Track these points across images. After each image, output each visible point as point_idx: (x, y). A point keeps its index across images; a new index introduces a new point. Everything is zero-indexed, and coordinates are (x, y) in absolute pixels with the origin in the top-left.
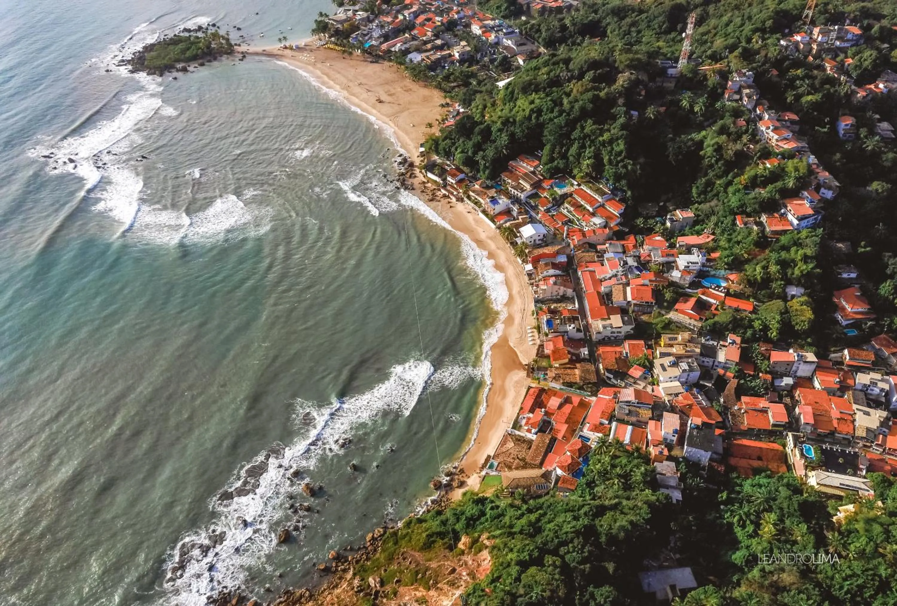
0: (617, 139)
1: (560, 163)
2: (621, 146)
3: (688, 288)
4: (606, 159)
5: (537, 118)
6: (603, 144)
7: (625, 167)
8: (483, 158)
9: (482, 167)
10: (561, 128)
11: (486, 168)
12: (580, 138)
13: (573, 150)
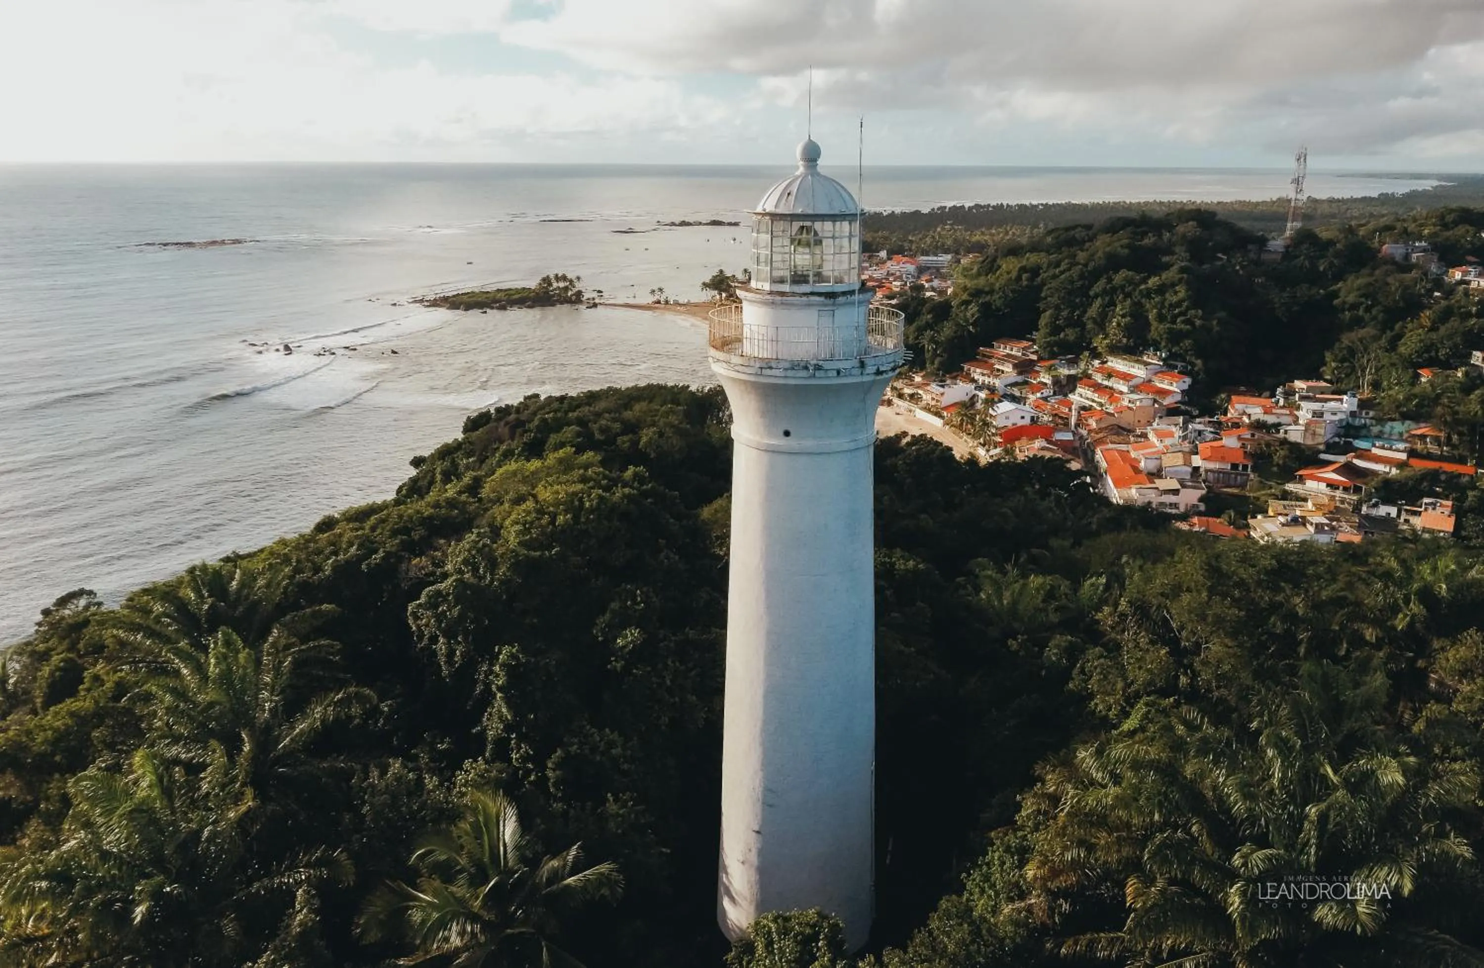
0: (1173, 285)
1: (1070, 334)
2: (1182, 292)
3: (1325, 452)
4: (1152, 315)
5: (1031, 279)
6: (1148, 294)
7: (1188, 322)
8: (932, 340)
9: (928, 356)
10: (1072, 282)
11: (935, 355)
12: (1105, 292)
13: (1093, 311)
